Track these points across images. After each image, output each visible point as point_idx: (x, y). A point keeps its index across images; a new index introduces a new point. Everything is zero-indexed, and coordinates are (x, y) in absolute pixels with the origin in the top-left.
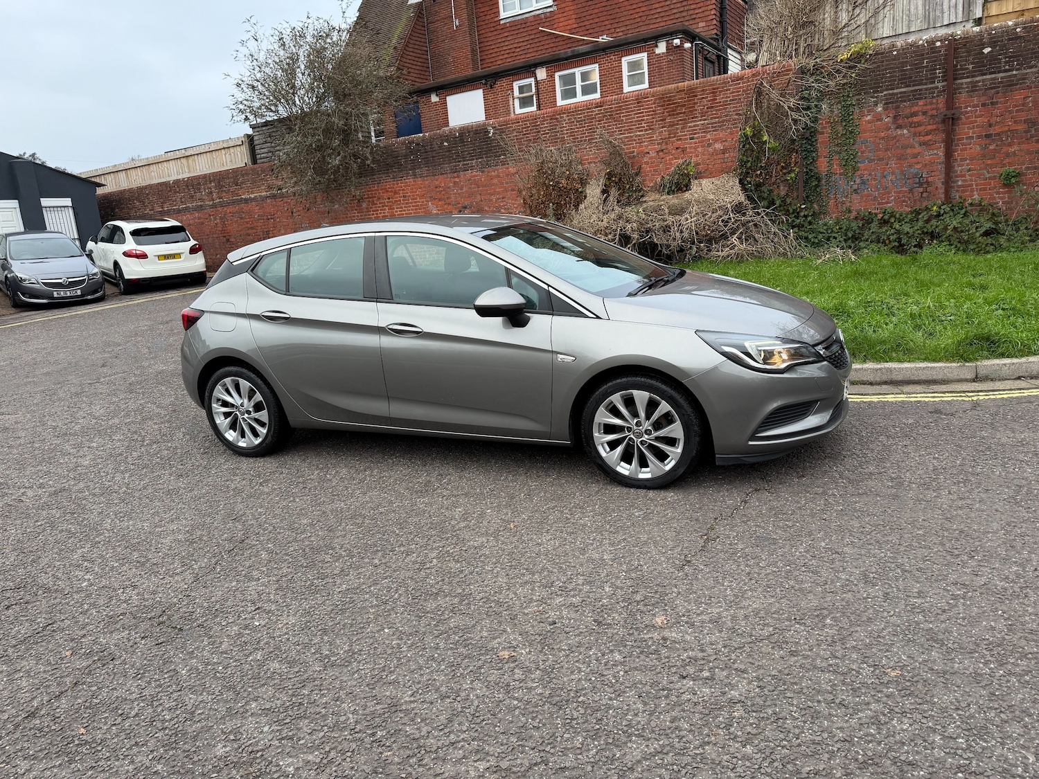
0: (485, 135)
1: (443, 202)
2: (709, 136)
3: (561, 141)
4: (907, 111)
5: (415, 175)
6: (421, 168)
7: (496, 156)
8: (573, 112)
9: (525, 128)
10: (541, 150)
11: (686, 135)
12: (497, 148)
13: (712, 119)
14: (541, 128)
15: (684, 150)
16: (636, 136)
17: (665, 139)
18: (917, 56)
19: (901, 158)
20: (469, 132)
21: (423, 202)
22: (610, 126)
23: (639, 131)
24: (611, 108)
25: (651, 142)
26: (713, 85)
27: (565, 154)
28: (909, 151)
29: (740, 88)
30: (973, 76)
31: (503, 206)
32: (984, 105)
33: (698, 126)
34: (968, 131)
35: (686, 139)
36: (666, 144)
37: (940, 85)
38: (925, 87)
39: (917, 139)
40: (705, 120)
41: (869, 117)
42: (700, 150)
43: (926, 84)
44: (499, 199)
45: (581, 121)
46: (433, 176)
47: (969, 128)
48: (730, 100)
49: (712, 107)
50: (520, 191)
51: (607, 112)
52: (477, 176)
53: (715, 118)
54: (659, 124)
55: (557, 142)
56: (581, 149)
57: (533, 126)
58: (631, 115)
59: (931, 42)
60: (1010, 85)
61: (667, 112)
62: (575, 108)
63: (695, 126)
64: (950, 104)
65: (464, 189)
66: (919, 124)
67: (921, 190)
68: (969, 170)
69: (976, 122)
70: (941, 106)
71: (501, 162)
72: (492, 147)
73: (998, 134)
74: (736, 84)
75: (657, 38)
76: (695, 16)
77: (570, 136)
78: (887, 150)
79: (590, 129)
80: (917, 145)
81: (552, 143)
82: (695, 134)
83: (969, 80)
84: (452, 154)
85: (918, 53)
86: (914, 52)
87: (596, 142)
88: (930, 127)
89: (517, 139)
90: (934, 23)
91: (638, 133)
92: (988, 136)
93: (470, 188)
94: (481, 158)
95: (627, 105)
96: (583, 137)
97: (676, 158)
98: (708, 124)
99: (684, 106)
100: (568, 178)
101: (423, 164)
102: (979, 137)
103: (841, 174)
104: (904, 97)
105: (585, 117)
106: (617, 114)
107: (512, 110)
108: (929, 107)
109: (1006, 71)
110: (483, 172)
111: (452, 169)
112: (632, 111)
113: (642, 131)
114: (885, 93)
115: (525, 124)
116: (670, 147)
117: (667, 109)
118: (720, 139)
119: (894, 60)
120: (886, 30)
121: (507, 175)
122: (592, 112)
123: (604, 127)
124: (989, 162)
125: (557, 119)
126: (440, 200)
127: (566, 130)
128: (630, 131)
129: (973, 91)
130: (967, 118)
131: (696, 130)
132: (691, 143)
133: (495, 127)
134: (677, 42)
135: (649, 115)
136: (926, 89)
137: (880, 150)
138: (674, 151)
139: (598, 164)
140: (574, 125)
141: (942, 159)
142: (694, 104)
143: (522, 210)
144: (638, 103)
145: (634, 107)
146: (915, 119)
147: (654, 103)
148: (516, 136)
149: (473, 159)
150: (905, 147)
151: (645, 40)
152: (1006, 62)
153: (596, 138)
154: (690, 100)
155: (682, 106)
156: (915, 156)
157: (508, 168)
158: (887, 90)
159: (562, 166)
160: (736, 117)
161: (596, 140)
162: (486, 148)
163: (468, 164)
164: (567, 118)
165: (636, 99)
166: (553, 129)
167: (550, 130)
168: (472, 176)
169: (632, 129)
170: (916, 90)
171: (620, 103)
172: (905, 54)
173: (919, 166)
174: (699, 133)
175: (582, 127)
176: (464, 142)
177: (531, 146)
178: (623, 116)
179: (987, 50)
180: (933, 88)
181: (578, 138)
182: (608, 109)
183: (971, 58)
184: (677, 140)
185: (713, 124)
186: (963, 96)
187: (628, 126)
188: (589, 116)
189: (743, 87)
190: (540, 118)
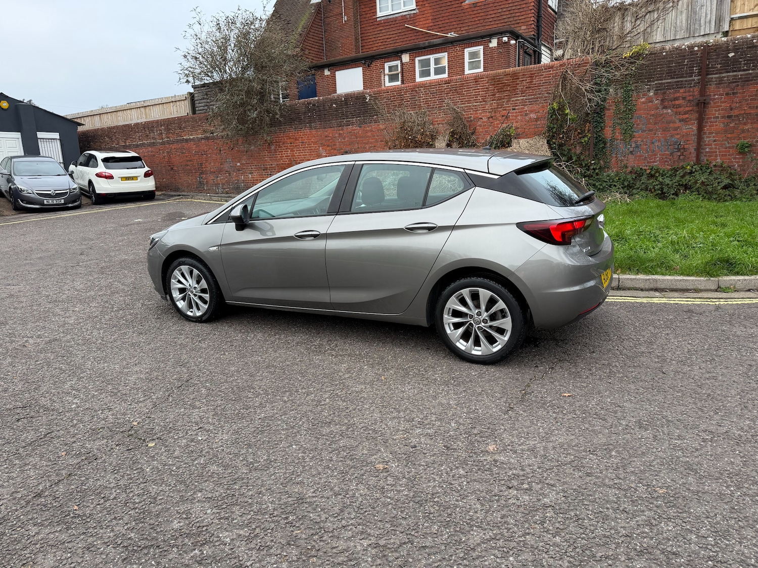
0: (363, 100)
1: (330, 148)
2: (526, 108)
3: (418, 107)
4: (672, 96)
5: (311, 127)
6: (315, 122)
7: (370, 116)
8: (428, 86)
9: (393, 96)
10: (404, 113)
11: (509, 107)
12: (372, 110)
13: (529, 95)
14: (404, 97)
15: (508, 118)
16: (473, 106)
17: (495, 109)
18: (680, 56)
19: (665, 130)
20: (352, 98)
21: (316, 147)
22: (454, 98)
23: (476, 102)
24: (456, 85)
25: (484, 110)
26: (531, 71)
27: (421, 117)
28: (671, 125)
29: (550, 74)
30: (720, 73)
32: (727, 94)
33: (518, 100)
34: (715, 112)
35: (510, 110)
36: (495, 112)
37: (696, 78)
38: (685, 79)
39: (677, 117)
40: (524, 96)
41: (643, 100)
42: (519, 118)
43: (686, 77)
44: (371, 147)
45: (434, 93)
46: (324, 128)
47: (716, 111)
48: (543, 83)
49: (530, 87)
50: (387, 142)
51: (453, 88)
52: (356, 130)
53: (532, 95)
54: (490, 98)
55: (416, 108)
56: (433, 113)
57: (398, 96)
58: (470, 90)
59: (691, 47)
60: (747, 80)
61: (497, 89)
62: (430, 84)
63: (516, 100)
64: (703, 92)
65: (346, 139)
66: (680, 106)
67: (679, 154)
68: (715, 141)
69: (721, 106)
70: (696, 93)
71: (374, 120)
72: (367, 109)
73: (737, 116)
74: (547, 71)
75: (491, 36)
76: (518, 21)
77: (425, 104)
78: (655, 124)
79: (440, 99)
80: (677, 121)
81: (412, 108)
82: (517, 106)
83: (717, 76)
84: (339, 113)
86: (678, 54)
88: (687, 109)
89: (386, 104)
90: (694, 33)
91: (475, 104)
92: (729, 117)
93: (351, 138)
94: (360, 117)
95: (467, 83)
96: (435, 105)
97: (501, 123)
98: (526, 100)
99: (509, 85)
100: (422, 134)
101: (317, 120)
102: (723, 117)
103: (621, 140)
104: (670, 86)
105: (436, 90)
106: (460, 89)
107: (383, 84)
108: (687, 94)
109: (744, 70)
110: (360, 127)
111: (338, 124)
112: (472, 88)
113: (478, 102)
114: (656, 82)
115: (393, 94)
116: (498, 115)
117: (496, 87)
118: (535, 110)
119: (663, 59)
120: (658, 37)
121: (378, 130)
122: (442, 87)
123: (450, 98)
124: (729, 136)
125: (416, 91)
126: (328, 146)
127: (423, 99)
128: (469, 102)
129: (719, 84)
130: (715, 103)
131: (517, 103)
132: (513, 113)
133: (371, 95)
134: (505, 39)
135: (483, 91)
136: (686, 81)
137: (650, 123)
138: (500, 118)
139: (445, 125)
140: (429, 96)
141: (696, 132)
142: (517, 84)
144: (476, 82)
145: (473, 85)
146: (677, 102)
147: (488, 83)
148: (386, 102)
149: (354, 118)
150: (669, 122)
151: (482, 37)
152: (745, 64)
153: (444, 106)
154: (514, 82)
155: (507, 85)
156: (676, 129)
157: (379, 125)
158: (657, 80)
159: (418, 125)
160: (547, 95)
161: (444, 108)
162: (364, 110)
163: (350, 121)
164: (423, 91)
165: (474, 79)
166: (413, 98)
167: (411, 99)
168: (353, 130)
169: (471, 101)
170: (678, 82)
171: (462, 81)
172: (672, 54)
173: (678, 136)
174: (519, 106)
175: (434, 98)
176: (348, 105)
177: (396, 110)
178: (465, 91)
179: (731, 55)
180: (691, 80)
181: (431, 106)
182: (453, 85)
183: (719, 60)
184: (503, 110)
185: (529, 99)
186: (712, 87)
187: (468, 98)
188: (439, 90)
189: (553, 74)
190: (403, 90)
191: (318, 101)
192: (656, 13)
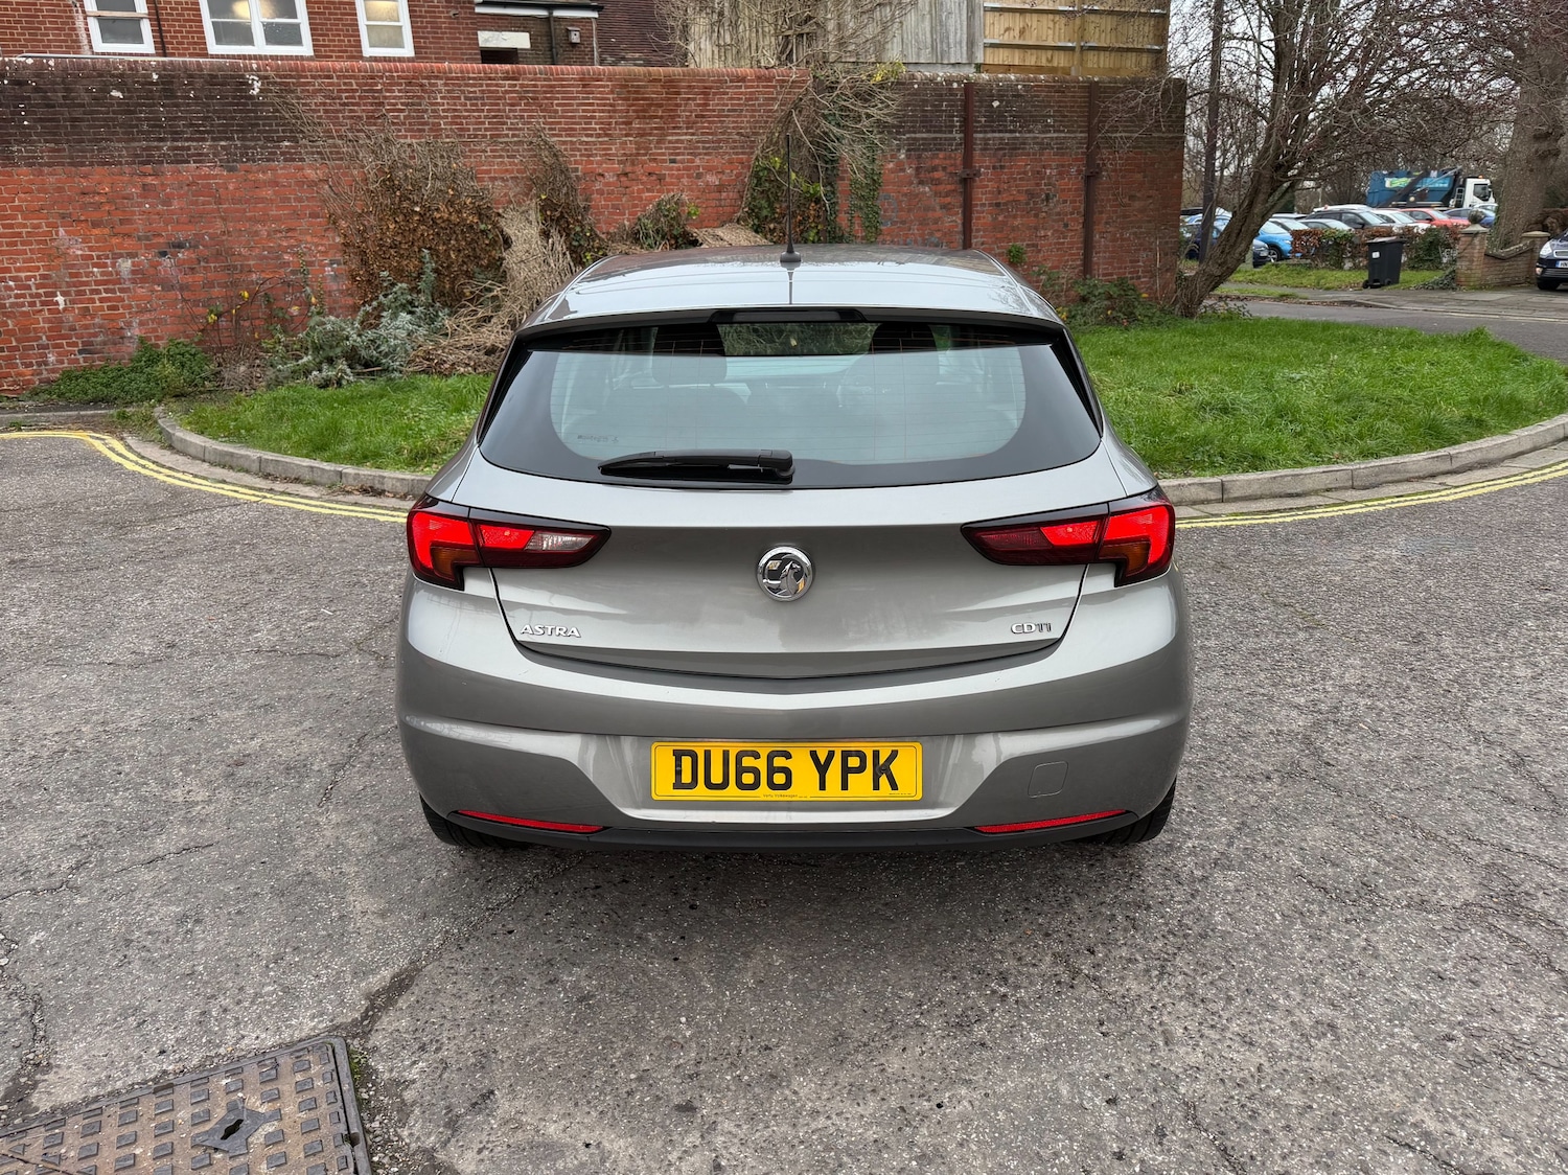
0: (241, 91)
1: (107, 231)
2: (698, 161)
3: (431, 130)
4: (928, 164)
6: (31, 143)
7: (267, 139)
8: (457, 78)
9: (347, 91)
10: (387, 140)
11: (663, 154)
12: (274, 123)
13: (703, 134)
14: (385, 98)
15: (661, 179)
16: (581, 143)
17: (631, 155)
18: (935, 95)
19: (923, 223)
20: (191, 76)
21: (38, 226)
22: (531, 117)
23: (587, 135)
24: (535, 86)
25: (608, 158)
26: (704, 81)
27: (442, 157)
28: (930, 214)
29: (741, 93)
30: (985, 132)
31: (288, 247)
32: (994, 168)
33: (682, 142)
34: (981, 197)
35: (664, 161)
36: (633, 164)
37: (958, 136)
38: (944, 136)
39: (938, 200)
40: (693, 134)
41: (891, 165)
42: (685, 181)
43: (945, 133)
44: (276, 231)
45: (476, 98)
46: (71, 164)
47: (982, 193)
48: (729, 110)
49: (703, 116)
50: (333, 221)
51: (528, 92)
52: (215, 177)
53: (708, 134)
54: (621, 129)
55: (424, 130)
56: (476, 151)
57: (366, 91)
58: (572, 105)
59: (949, 81)
60: (1015, 148)
61: (634, 111)
62: (462, 72)
63: (677, 141)
64: (966, 161)
65: (176, 205)
66: (938, 182)
68: (983, 244)
69: (987, 186)
70: (958, 162)
71: (282, 154)
72: (257, 118)
73: (1006, 204)
74: (737, 87)
77: (452, 123)
78: (909, 210)
79: (495, 117)
80: (938, 208)
81: (413, 130)
82: (678, 154)
83: (981, 135)
84: (139, 119)
85: (937, 92)
86: (934, 90)
87: (506, 143)
88: (949, 187)
89: (326, 111)
90: (943, 58)
91: (585, 139)
92: (998, 205)
93: (196, 203)
94: (227, 139)
95: (562, 86)
96: (480, 130)
97: (648, 190)
98: (698, 142)
99: (661, 106)
100: (451, 203)
101: (37, 134)
102: (990, 205)
103: (863, 238)
104: (927, 145)
105: (483, 92)
106: (547, 98)
107: (85, 42)
108: (948, 162)
109: (1011, 131)
110: (231, 169)
111: (137, 156)
113: (591, 136)
114: (908, 135)
115: (345, 84)
116: (639, 170)
117: (633, 105)
118: (715, 168)
119: (915, 95)
120: (894, 53)
121: (300, 184)
122: (497, 85)
123: (522, 117)
124: (999, 235)
125: (422, 85)
126: (95, 225)
127: (443, 111)
128: (570, 132)
129: (985, 149)
130: (981, 181)
131: (679, 148)
132: (671, 169)
133: (266, 78)
135: (603, 111)
136: (946, 139)
137: (902, 210)
138: (645, 178)
139: (510, 183)
140: (461, 105)
141: (960, 228)
142: (677, 105)
143: (338, 257)
144: (584, 86)
145: (578, 92)
146: (936, 175)
147: (612, 92)
148: (324, 104)
149: (204, 140)
150: (927, 209)
152: (1011, 121)
153: (507, 136)
154: (670, 99)
155: (657, 105)
156: (936, 221)
157: (301, 169)
158: (909, 132)
159: (435, 177)
160: (737, 137)
161: (506, 140)
162: (242, 118)
163: (189, 148)
164: (443, 89)
165: (581, 79)
166: (413, 104)
167: (407, 105)
168: (201, 177)
169: (575, 129)
170: (936, 139)
171: (550, 80)
172: (926, 89)
173: (938, 235)
174: (683, 154)
175: (478, 110)
176: (177, 98)
177: (362, 131)
178: (558, 105)
179: (996, 104)
180: (951, 139)
181: (469, 130)
182: (528, 86)
183: (983, 109)
184: (650, 160)
185: (704, 142)
186: (977, 153)
187: (566, 123)
188: (490, 92)
189: (746, 93)
190: (381, 77)
191: (40, 69)
192: (888, 9)
